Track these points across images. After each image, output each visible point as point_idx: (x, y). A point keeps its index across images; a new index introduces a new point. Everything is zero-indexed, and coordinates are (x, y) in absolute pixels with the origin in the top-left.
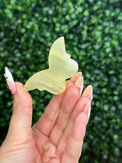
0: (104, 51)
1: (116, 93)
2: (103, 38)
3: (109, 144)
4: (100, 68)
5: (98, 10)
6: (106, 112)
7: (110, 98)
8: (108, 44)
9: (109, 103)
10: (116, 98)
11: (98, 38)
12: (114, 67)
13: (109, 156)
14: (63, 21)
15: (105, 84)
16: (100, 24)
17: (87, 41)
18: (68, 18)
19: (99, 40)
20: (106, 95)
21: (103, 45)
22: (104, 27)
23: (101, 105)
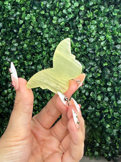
1: (109, 84)
5: (93, 5)
6: (99, 102)
7: (104, 89)
8: (102, 38)
9: (102, 93)
10: (109, 89)
11: (93, 31)
12: (108, 59)
14: (60, 15)
15: (99, 75)
16: (95, 19)
19: (94, 34)
21: (98, 38)
22: (99, 22)
23: (95, 96)
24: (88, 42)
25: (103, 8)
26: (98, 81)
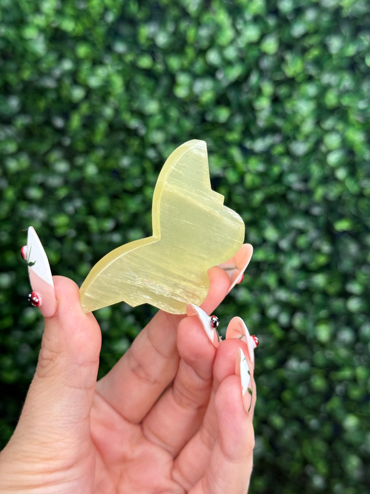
0: (323, 162)
1: (355, 288)
2: (318, 122)
3: (330, 442)
4: (307, 213)
5: (306, 35)
6: (322, 346)
7: (337, 304)
8: (332, 140)
9: (333, 317)
10: (354, 305)
11: (303, 121)
12: (351, 209)
13: (328, 480)
14: (199, 66)
15: (322, 260)
16: (310, 79)
17: (272, 130)
18: (213, 57)
19: (308, 127)
20: (325, 294)
21: (319, 142)
22: (324, 89)
23: (310, 325)
24: (288, 153)
25: (335, 44)
26: (320, 280)
